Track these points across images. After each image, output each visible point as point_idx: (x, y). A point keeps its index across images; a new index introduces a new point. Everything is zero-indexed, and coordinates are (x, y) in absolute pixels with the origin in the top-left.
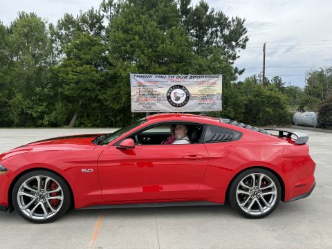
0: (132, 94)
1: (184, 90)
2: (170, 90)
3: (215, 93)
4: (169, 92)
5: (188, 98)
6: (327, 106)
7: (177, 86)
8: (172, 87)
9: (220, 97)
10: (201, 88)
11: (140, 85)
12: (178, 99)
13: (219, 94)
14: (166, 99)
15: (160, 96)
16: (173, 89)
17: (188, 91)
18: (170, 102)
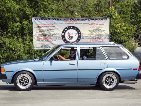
1: (77, 30)
3: (103, 33)
7: (71, 27)
8: (66, 28)
9: (107, 37)
10: (91, 29)
12: (71, 38)
13: (107, 34)
14: (61, 38)
15: (56, 36)
16: (67, 29)
17: (79, 31)
18: (65, 40)
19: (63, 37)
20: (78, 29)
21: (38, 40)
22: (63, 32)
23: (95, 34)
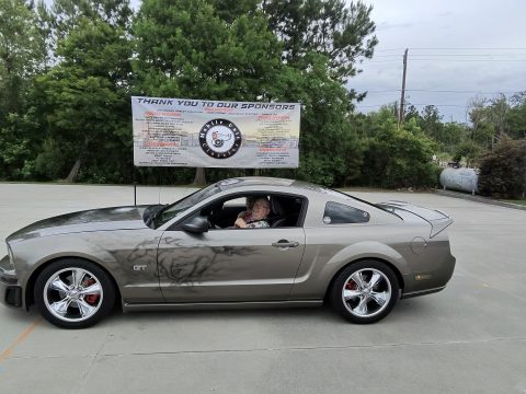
0: (135, 133)
1: (231, 128)
2: (205, 127)
4: (204, 131)
5: (238, 142)
6: (493, 161)
8: (209, 123)
9: (296, 143)
10: (262, 127)
11: (150, 117)
12: (219, 143)
13: (294, 137)
14: (198, 143)
15: (186, 138)
16: (212, 126)
17: (238, 131)
18: (206, 149)
19: (203, 141)
20: (234, 126)
21: (145, 146)
22: (202, 131)
23: (271, 137)
